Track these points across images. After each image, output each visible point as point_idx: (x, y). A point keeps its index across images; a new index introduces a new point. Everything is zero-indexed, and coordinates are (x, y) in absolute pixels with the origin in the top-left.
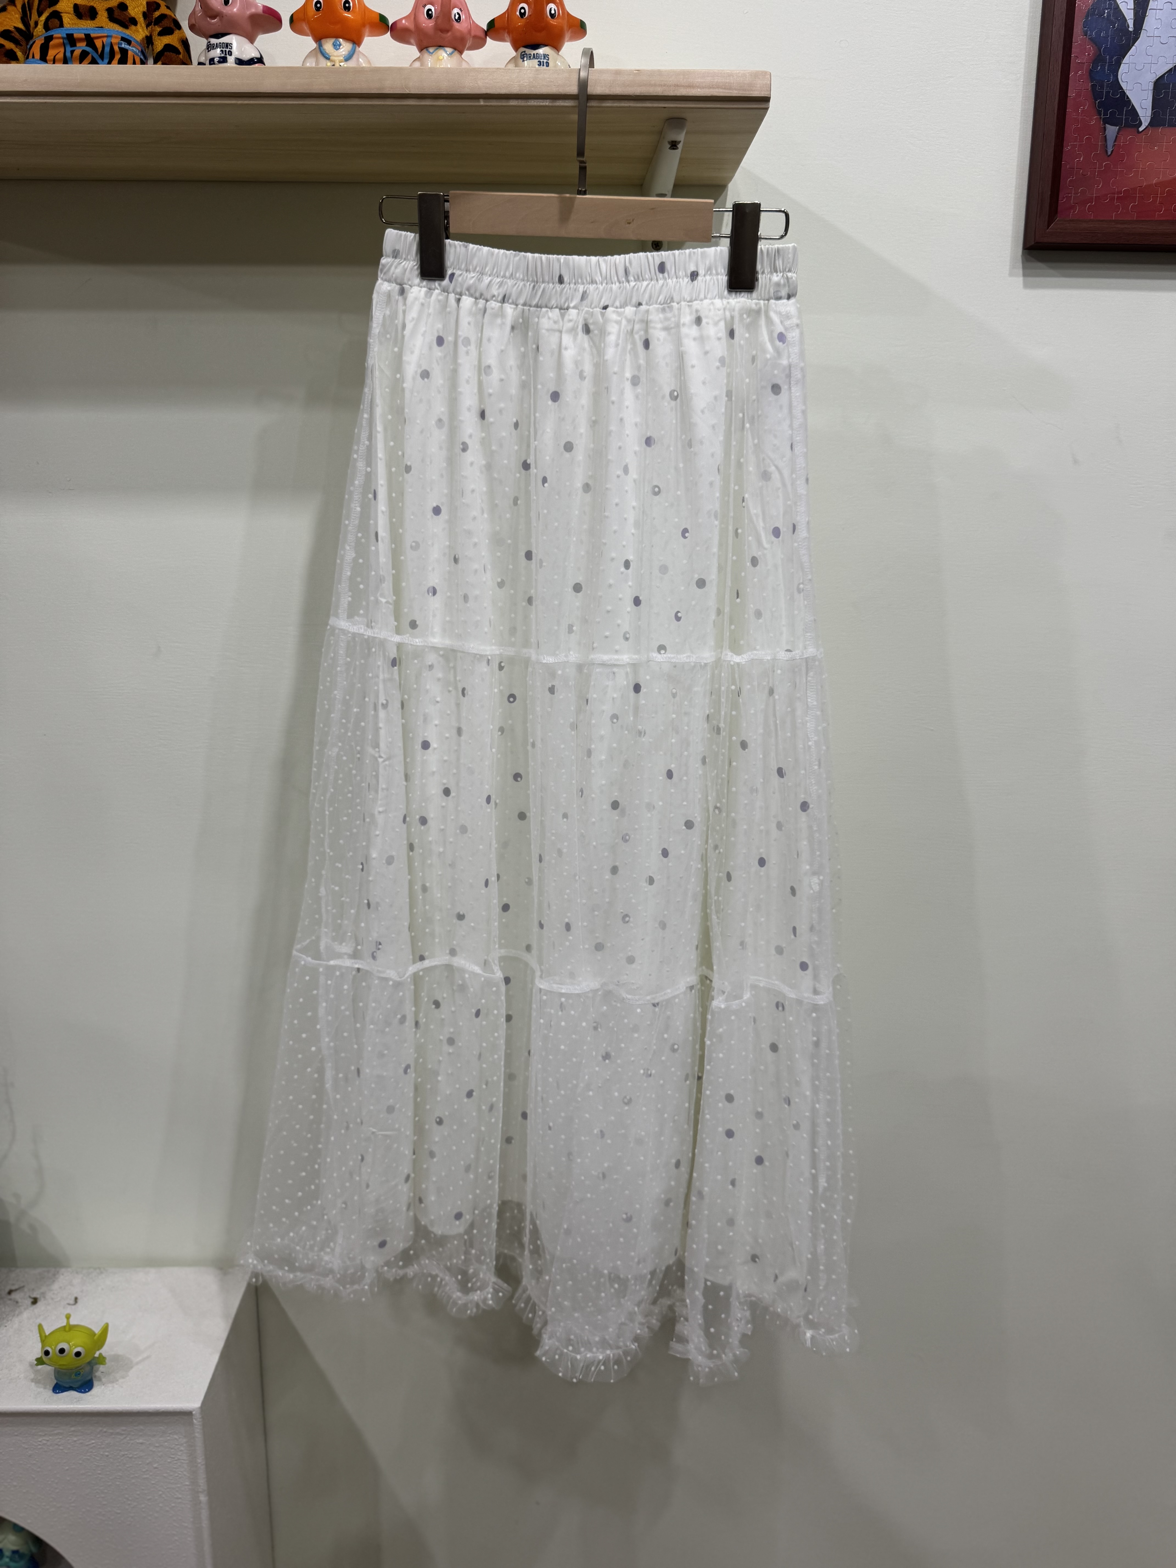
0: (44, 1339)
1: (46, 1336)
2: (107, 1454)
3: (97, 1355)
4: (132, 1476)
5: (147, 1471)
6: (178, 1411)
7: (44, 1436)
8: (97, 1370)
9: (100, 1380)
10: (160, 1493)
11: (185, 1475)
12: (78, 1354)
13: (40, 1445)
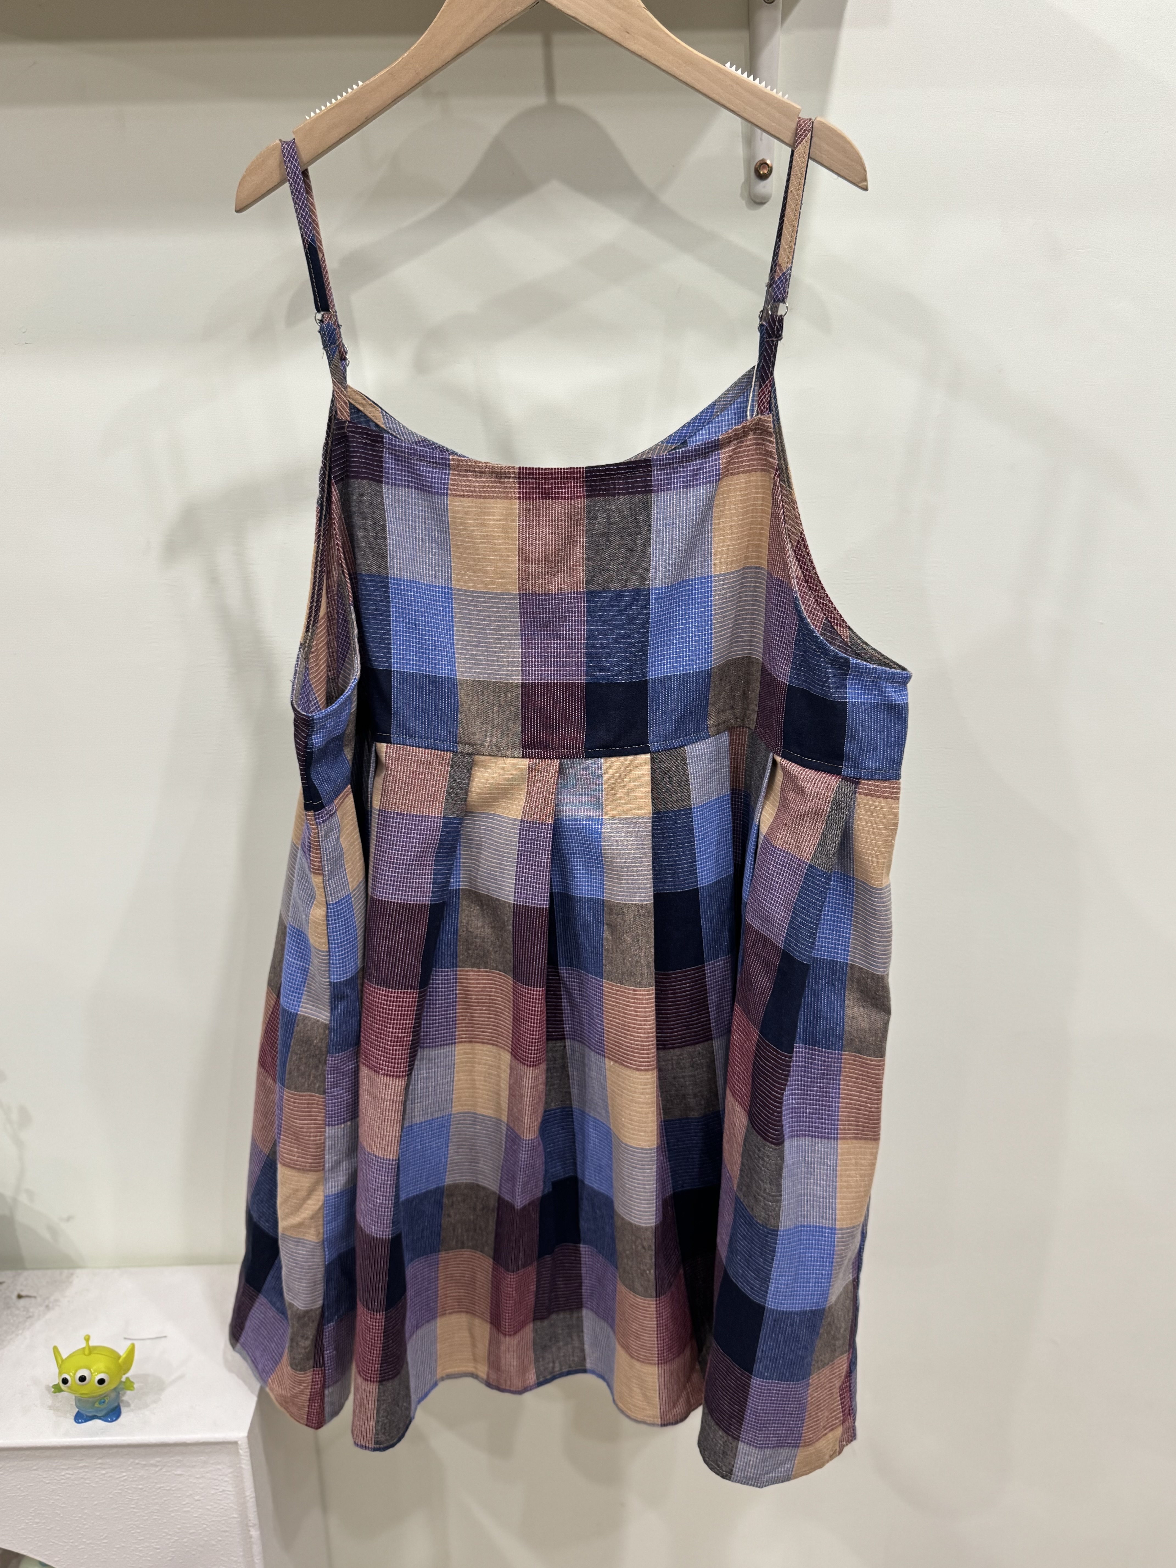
0: (61, 1363)
1: (63, 1361)
2: (140, 1487)
3: (123, 1379)
4: (171, 1509)
5: (188, 1503)
6: (221, 1440)
7: (67, 1469)
8: (125, 1393)
9: (128, 1405)
10: (205, 1526)
11: (231, 1507)
12: (101, 1381)
13: (63, 1479)
